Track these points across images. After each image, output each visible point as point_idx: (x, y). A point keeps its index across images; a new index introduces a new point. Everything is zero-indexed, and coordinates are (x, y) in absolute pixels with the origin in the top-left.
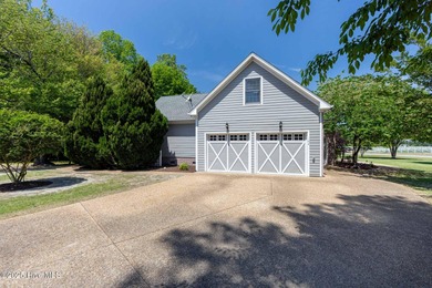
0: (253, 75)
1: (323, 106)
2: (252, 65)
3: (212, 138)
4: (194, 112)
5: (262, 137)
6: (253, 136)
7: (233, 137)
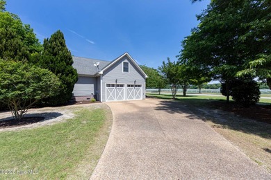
0: (126, 61)
1: (146, 77)
2: (126, 57)
3: (108, 85)
4: (101, 73)
5: (129, 86)
6: (126, 86)
7: (118, 86)
